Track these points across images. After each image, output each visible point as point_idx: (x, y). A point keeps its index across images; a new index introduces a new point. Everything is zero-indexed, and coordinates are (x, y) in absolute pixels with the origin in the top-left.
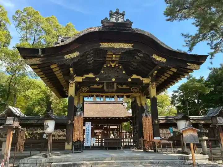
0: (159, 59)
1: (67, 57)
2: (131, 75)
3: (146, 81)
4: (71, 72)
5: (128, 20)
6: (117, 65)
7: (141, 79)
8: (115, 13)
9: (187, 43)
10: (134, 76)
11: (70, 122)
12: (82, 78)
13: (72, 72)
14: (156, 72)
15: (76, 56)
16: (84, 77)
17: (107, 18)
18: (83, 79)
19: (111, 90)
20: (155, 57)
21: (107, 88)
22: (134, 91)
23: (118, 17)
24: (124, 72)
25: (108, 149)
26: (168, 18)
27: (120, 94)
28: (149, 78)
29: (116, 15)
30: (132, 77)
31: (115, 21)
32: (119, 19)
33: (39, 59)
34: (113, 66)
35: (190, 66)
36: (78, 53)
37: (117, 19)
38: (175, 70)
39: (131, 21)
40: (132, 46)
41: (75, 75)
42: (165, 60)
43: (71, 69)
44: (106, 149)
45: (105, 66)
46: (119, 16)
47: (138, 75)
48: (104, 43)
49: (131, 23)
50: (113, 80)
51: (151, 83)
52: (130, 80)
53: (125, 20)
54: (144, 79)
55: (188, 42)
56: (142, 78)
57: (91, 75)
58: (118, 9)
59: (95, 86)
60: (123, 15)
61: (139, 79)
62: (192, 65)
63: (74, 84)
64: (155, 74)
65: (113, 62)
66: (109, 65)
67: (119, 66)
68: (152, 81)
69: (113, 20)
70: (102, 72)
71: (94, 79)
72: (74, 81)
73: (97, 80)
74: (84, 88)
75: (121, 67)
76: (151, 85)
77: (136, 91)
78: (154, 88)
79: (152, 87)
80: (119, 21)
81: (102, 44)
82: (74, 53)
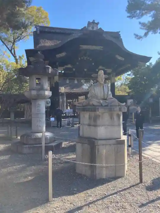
0: (120, 58)
1: (58, 56)
6: (88, 58)
8: (91, 23)
10: (101, 67)
12: (63, 68)
15: (64, 56)
16: (64, 68)
17: (86, 27)
20: (117, 56)
24: (93, 64)
26: (129, 15)
27: (87, 78)
28: (111, 69)
29: (92, 25)
30: (99, 68)
31: (92, 29)
32: (95, 27)
34: (85, 59)
35: (140, 63)
36: (65, 53)
37: (93, 28)
38: (130, 65)
40: (102, 48)
41: (58, 66)
42: (124, 59)
45: (80, 59)
46: (94, 25)
47: (103, 66)
48: (82, 46)
52: (97, 70)
53: (99, 28)
54: (107, 70)
57: (69, 66)
58: (94, 21)
60: (98, 24)
64: (115, 67)
66: (82, 58)
68: (113, 72)
69: (90, 28)
70: (77, 63)
71: (72, 69)
73: (74, 70)
75: (91, 60)
82: (62, 53)
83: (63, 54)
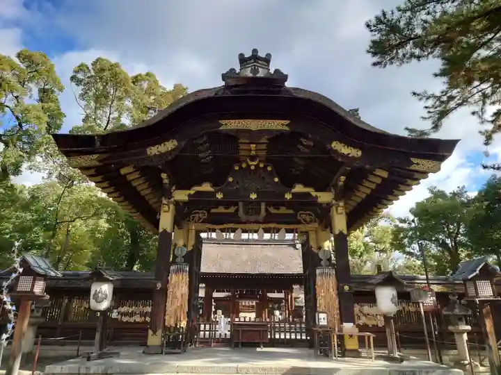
0: (345, 150)
1: (153, 151)
2: (292, 187)
3: (324, 197)
4: (164, 182)
5: (277, 71)
6: (261, 165)
7: (314, 194)
8: (250, 59)
9: (429, 112)
10: (299, 188)
11: (159, 285)
12: (188, 192)
13: (166, 181)
14: (343, 178)
15: (170, 149)
16: (192, 192)
17: (234, 69)
18: (189, 195)
19: (252, 218)
20: (337, 146)
21: (246, 213)
22: (305, 220)
23: (258, 66)
24: (276, 180)
25: (240, 346)
27: (271, 226)
28: (330, 191)
29: (252, 63)
30: (293, 191)
31: (251, 75)
32: (260, 70)
33: (95, 156)
34: (253, 168)
35: (418, 164)
36: (175, 143)
37: (255, 71)
38: (385, 174)
39: (285, 73)
40: (287, 125)
41: (174, 188)
42: (360, 153)
43: (164, 176)
44: (236, 345)
45: (237, 168)
46: (258, 63)
47: (306, 185)
48: (227, 121)
49: (285, 78)
50: (253, 196)
51: (334, 202)
52: (288, 196)
53: (272, 71)
54: (319, 194)
55: (432, 110)
56: (316, 191)
57: (207, 187)
59: (221, 210)
61: (308, 194)
62: (424, 161)
63: (172, 207)
64: (341, 183)
65: (253, 158)
66: (244, 166)
67: (265, 167)
68: (336, 199)
70: (230, 179)
71: (213, 194)
72: (172, 199)
73: (219, 196)
74: (198, 213)
75: (269, 169)
76: (334, 208)
77: (308, 218)
78: (342, 213)
79: (337, 211)
80: (258, 75)
81: (223, 122)
82: (166, 143)
83: (170, 145)
